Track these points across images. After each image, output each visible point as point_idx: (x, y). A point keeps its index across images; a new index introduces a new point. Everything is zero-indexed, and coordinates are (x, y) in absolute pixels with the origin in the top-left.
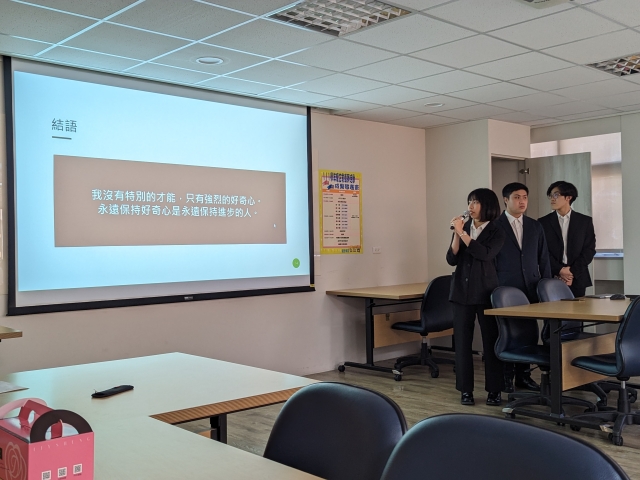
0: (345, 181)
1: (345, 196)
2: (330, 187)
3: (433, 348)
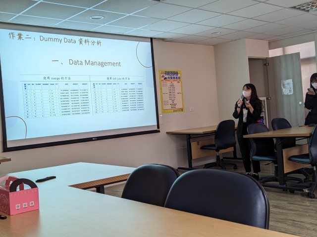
0: (173, 75)
1: (173, 82)
2: (165, 78)
3: (224, 158)
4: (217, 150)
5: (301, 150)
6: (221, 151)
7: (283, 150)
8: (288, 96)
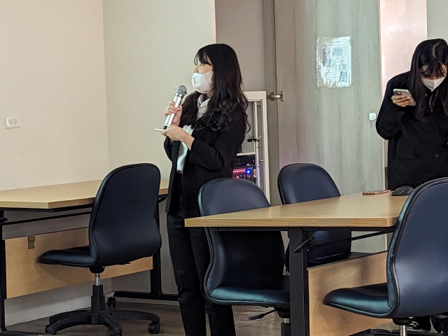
3: (118, 294)
4: (97, 268)
5: (364, 273)
6: (107, 268)
7: (311, 271)
8: (334, 89)
